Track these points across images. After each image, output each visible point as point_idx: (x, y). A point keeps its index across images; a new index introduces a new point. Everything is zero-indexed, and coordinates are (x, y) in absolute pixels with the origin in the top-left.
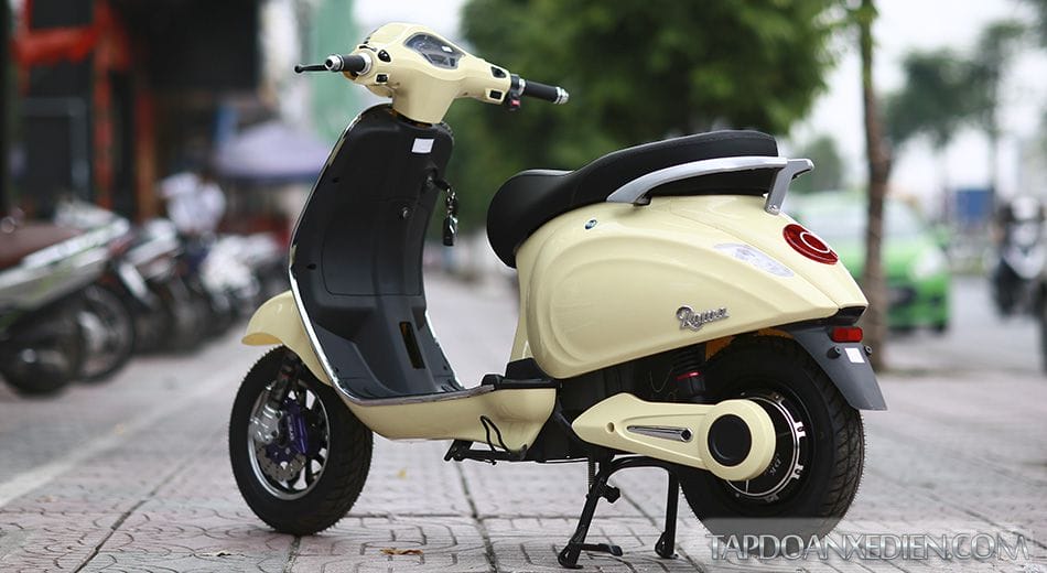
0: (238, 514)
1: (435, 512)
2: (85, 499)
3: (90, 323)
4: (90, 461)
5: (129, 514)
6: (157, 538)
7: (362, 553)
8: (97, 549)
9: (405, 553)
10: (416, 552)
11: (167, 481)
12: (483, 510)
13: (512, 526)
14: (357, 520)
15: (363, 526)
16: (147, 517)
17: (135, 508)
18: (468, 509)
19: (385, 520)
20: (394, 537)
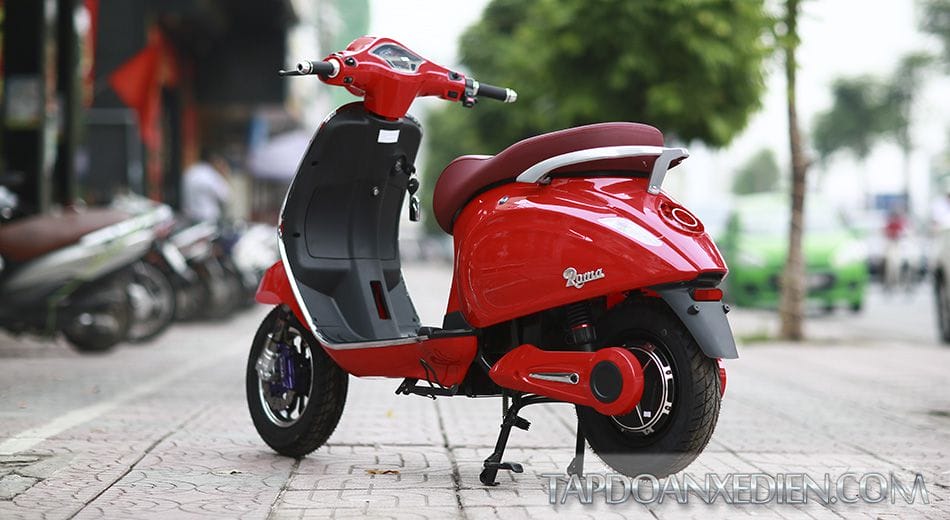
0: (250, 442)
1: (414, 443)
2: (125, 431)
3: (138, 293)
4: (132, 402)
5: (160, 441)
6: (181, 460)
7: (350, 473)
8: (131, 467)
9: (385, 473)
10: (395, 472)
11: (194, 417)
12: (452, 442)
13: (477, 454)
14: (349, 448)
15: (353, 453)
16: (175, 444)
17: (165, 437)
18: (441, 441)
19: (373, 449)
20: (377, 461)
